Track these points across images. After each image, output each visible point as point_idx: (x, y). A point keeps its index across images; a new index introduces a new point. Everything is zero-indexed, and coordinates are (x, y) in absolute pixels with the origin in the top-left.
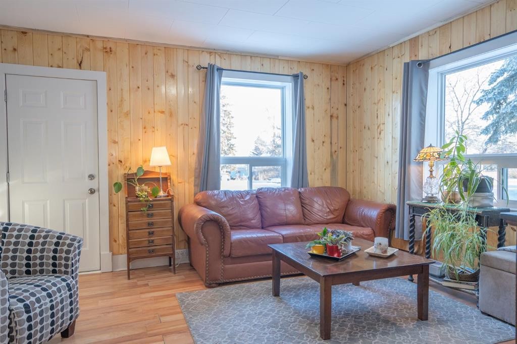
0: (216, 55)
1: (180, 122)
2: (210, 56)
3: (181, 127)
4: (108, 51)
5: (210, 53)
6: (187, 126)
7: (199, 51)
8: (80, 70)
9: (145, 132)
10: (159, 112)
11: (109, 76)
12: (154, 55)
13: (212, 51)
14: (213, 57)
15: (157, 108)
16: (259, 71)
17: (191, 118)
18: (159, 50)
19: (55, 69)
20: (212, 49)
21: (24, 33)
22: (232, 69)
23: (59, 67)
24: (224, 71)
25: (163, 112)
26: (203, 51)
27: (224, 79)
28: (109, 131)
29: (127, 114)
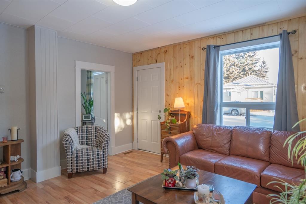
0: (217, 37)
1: (196, 83)
2: (213, 39)
3: (196, 85)
4: (166, 52)
5: (213, 38)
6: (199, 85)
7: (206, 38)
8: (156, 64)
9: (180, 90)
10: (186, 78)
11: (166, 64)
12: (184, 48)
13: (214, 36)
14: (215, 39)
15: (185, 76)
16: (249, 39)
17: (201, 80)
18: (186, 44)
19: (149, 65)
20: (214, 35)
21: (141, 53)
22: (228, 44)
23: (150, 64)
24: (220, 47)
25: (187, 78)
26: (209, 38)
27: (221, 52)
28: (166, 90)
29: (172, 81)
